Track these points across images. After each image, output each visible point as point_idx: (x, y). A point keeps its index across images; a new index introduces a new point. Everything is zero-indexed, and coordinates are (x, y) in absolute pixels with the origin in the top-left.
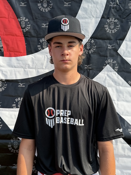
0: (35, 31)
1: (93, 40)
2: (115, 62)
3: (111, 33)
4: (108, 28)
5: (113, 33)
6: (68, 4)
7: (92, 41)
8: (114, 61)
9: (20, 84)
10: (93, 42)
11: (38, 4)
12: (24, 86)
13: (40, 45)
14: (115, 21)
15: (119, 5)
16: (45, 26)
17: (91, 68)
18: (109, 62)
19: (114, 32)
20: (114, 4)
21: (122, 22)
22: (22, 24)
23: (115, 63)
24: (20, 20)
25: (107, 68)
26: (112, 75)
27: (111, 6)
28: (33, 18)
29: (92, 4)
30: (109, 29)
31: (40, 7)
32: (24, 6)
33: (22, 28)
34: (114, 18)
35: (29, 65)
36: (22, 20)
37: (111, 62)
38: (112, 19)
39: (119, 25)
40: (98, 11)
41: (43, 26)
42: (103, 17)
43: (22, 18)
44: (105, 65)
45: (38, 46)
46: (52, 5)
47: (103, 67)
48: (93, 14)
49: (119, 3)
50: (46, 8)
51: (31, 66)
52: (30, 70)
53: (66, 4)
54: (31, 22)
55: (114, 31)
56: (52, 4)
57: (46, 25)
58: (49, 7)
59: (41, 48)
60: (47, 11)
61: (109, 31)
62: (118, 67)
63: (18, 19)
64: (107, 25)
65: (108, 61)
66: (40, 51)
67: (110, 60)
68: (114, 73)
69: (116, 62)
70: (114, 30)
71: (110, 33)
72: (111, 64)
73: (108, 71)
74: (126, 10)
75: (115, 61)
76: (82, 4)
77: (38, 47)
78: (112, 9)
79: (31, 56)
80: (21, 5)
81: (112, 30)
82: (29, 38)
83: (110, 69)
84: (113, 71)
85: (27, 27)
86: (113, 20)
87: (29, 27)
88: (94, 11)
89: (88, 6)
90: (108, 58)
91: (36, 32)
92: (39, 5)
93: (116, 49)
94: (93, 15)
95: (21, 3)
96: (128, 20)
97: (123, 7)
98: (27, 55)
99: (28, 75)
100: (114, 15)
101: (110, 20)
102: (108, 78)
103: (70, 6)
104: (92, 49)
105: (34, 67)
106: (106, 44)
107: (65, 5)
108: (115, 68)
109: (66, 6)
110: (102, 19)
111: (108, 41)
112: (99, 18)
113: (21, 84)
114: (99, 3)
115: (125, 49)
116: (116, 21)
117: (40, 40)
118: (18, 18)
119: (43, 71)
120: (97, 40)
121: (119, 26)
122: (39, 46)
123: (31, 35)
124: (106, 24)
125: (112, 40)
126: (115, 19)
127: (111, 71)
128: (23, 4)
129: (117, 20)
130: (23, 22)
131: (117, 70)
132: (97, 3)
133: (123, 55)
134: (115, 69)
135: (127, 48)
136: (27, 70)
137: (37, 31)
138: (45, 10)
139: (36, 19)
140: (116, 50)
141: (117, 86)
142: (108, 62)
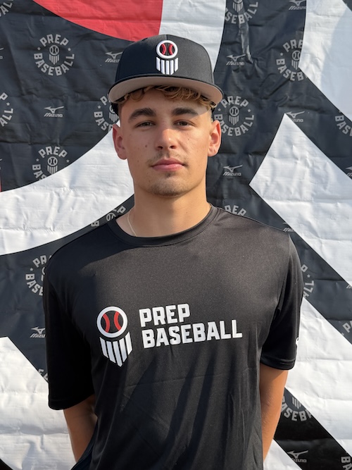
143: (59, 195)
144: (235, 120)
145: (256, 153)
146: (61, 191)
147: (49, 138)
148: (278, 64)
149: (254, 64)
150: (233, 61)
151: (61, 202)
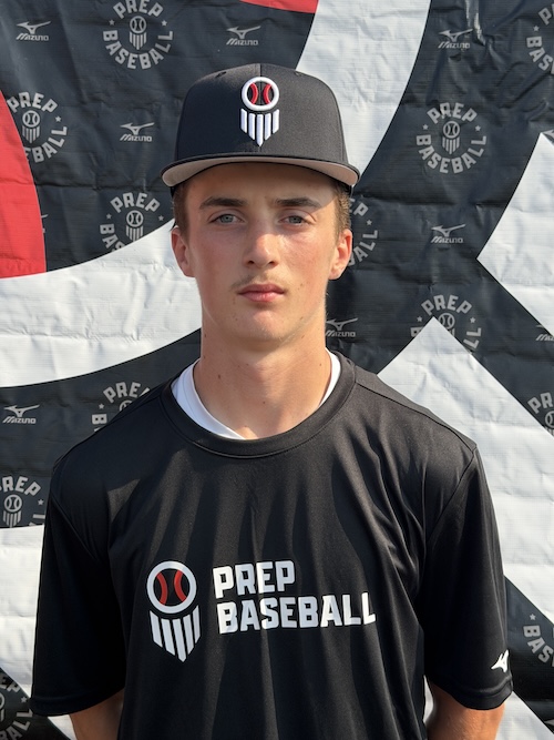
0: (89, 158)
1: (362, 205)
2: (466, 307)
3: (446, 171)
4: (431, 149)
5: (456, 171)
6: (248, 37)
7: (360, 207)
8: (463, 305)
9: (12, 408)
10: (362, 214)
11: (105, 33)
12: (32, 421)
13: (112, 226)
14: (466, 117)
15: (482, 44)
16: (136, 133)
17: (352, 334)
18: (438, 308)
19: (461, 170)
20: (460, 40)
21: (497, 121)
22: (27, 124)
23: (465, 311)
24: (17, 104)
25: (430, 336)
26: (452, 368)
27: (444, 49)
28: (80, 95)
29: (357, 34)
30: (436, 155)
31: (112, 48)
32: (38, 38)
33: (26, 143)
34: (462, 106)
35: (57, 318)
36: (29, 105)
37: (446, 305)
38: (452, 108)
39: (485, 138)
40: (386, 71)
41: (126, 137)
42: (408, 99)
43: (26, 94)
44: (420, 319)
45: (102, 227)
46: (170, 37)
47: (413, 330)
48: (362, 84)
49: (485, 35)
50: (141, 51)
51: (67, 322)
52: (60, 340)
53: (236, 36)
54: (72, 113)
55: (460, 164)
56: (171, 33)
57: (142, 133)
58: (157, 46)
59: (115, 238)
60: (149, 65)
61: (436, 163)
62: (480, 330)
63: (9, 102)
64: (429, 137)
65: (436, 301)
66: (114, 253)
67: (441, 297)
68: (461, 360)
69: (470, 306)
70: (462, 160)
71: (442, 170)
72: (446, 317)
73: (435, 349)
74: (516, 68)
75: (465, 303)
76: (311, 38)
77: (103, 232)
78: (450, 60)
79: (66, 274)
80: (22, 36)
81: (453, 161)
82: (61, 189)
83: (442, 338)
84: (458, 350)
85: (50, 140)
86: (456, 111)
87: (62, 141)
88: (366, 72)
89: (341, 46)
90: (435, 286)
91: (95, 163)
92: (110, 35)
93: (470, 248)
94: (364, 89)
95: (25, 25)
96: (527, 115)
97: (501, 54)
98: (49, 269)
99: (52, 367)
100: (459, 91)
101: (442, 110)
102: (432, 382)
103: (254, 43)
104: (361, 247)
105: (84, 326)
106: (425, 225)
107: (232, 41)
108: (469, 333)
109: (238, 43)
110: (407, 106)
111: (434, 209)
112: (388, 100)
113: (16, 411)
114: (393, 33)
115: (511, 248)
116: (470, 119)
117: (113, 202)
118: (7, 97)
119: (123, 347)
120: (382, 205)
121: (484, 141)
122: (105, 229)
123: (69, 176)
124: (425, 133)
125: (450, 203)
126: (464, 110)
127: (448, 351)
128: (30, 32)
129: (475, 115)
130: (31, 115)
131: (474, 345)
132: (383, 34)
133: (503, 275)
134: (469, 338)
135: (520, 241)
136: (50, 340)
137: (96, 157)
138: (137, 61)
139: (96, 100)
140: (471, 252)
141: (477, 422)
142: (432, 307)
143: (146, 277)
144: (452, 145)
145: (489, 203)
146: (150, 270)
147: (129, 179)
148: (529, 45)
149: (487, 46)
150: (450, 40)
151: (149, 289)
